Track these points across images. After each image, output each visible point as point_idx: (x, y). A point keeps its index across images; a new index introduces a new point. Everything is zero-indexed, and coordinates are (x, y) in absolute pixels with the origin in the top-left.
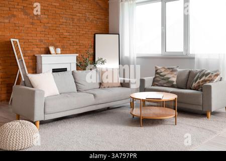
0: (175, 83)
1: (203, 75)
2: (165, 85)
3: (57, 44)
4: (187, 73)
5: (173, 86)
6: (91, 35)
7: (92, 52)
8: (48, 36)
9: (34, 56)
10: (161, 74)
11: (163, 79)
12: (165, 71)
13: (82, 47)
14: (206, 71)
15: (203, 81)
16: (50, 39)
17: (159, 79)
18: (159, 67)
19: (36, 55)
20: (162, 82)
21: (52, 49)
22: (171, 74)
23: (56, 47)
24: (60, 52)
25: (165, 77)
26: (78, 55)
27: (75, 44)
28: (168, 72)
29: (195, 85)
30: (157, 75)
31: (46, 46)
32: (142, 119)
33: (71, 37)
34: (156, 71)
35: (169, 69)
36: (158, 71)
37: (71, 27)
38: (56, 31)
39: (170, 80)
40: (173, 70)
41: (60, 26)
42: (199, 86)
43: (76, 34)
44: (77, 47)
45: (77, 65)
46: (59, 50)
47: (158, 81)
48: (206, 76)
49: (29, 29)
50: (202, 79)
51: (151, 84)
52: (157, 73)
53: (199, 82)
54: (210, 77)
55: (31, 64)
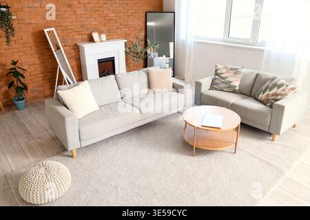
0: (237, 88)
1: (275, 85)
2: (225, 90)
3: (103, 28)
4: (253, 77)
5: (234, 92)
6: (141, 14)
7: (144, 34)
8: (90, 19)
9: (76, 45)
10: (222, 75)
11: (223, 83)
12: (226, 72)
13: (131, 29)
14: (279, 80)
15: (273, 95)
16: (93, 23)
17: (218, 82)
18: (220, 67)
19: (78, 44)
20: (222, 86)
21: (95, 36)
22: (234, 77)
23: (100, 33)
24: (105, 39)
25: (227, 80)
26: (126, 41)
27: (123, 27)
28: (231, 74)
29: (262, 96)
30: (217, 77)
31: (88, 32)
32: (196, 148)
33: (117, 18)
34: (216, 70)
35: (232, 69)
36: (219, 72)
37: (118, 5)
38: (99, 13)
39: (232, 84)
40: (236, 71)
41: (105, 6)
42: (268, 100)
43: (123, 14)
44: (126, 29)
45: (126, 52)
46: (104, 37)
47: (217, 84)
48: (278, 88)
49: (67, 13)
50: (272, 92)
51: (209, 87)
52: (217, 74)
53: (268, 95)
54: (283, 90)
55: (73, 54)
